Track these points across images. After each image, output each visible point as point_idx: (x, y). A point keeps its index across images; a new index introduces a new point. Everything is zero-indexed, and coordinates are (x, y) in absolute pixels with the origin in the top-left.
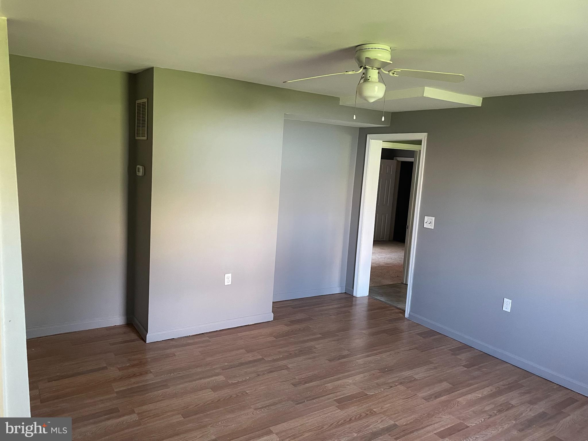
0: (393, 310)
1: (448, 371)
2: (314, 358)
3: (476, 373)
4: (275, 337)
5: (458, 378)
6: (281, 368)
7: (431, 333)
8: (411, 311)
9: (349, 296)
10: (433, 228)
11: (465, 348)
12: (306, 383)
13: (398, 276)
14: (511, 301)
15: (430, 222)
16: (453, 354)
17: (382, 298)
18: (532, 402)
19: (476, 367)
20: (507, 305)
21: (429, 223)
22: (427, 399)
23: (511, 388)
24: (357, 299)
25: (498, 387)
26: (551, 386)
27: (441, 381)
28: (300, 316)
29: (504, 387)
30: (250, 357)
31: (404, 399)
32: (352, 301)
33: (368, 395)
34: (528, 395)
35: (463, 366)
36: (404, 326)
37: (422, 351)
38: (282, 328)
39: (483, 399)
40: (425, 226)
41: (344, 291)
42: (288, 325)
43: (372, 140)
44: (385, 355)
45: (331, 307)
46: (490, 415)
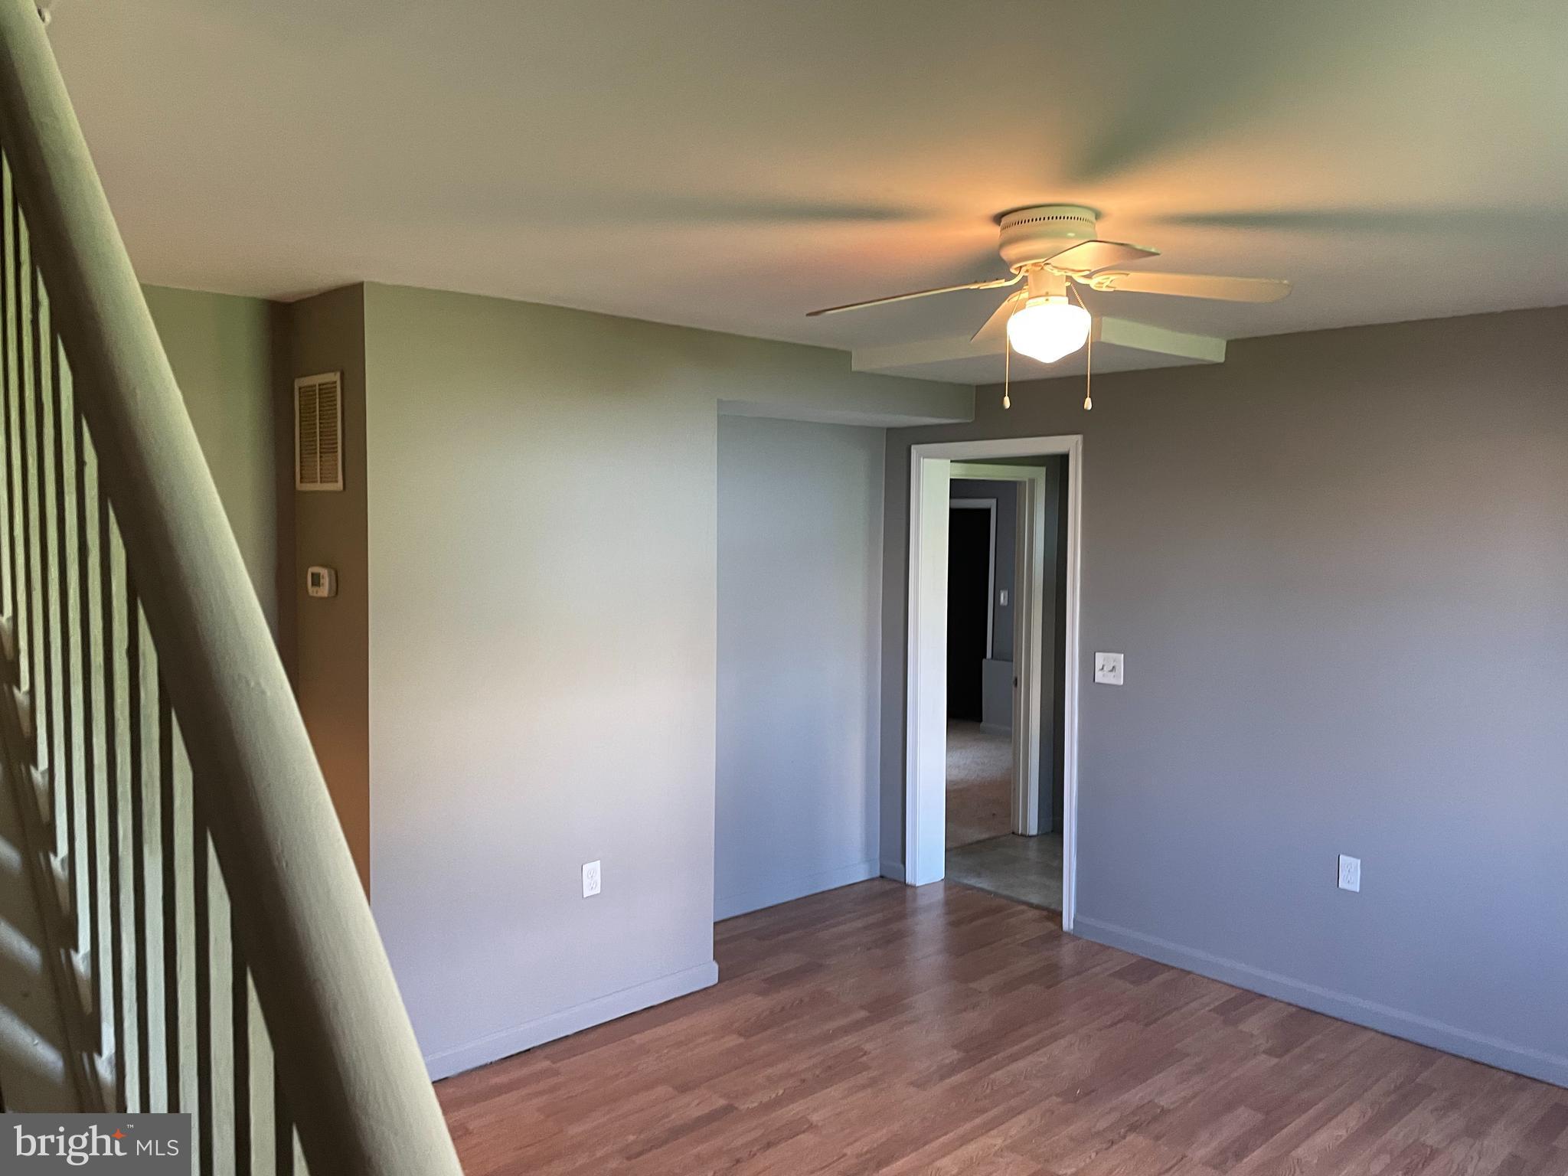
0: (1023, 912)
1: (1235, 1075)
2: (873, 1083)
3: (1307, 1069)
4: (740, 1034)
5: (1268, 1089)
6: (794, 1129)
7: (1145, 969)
8: (1079, 911)
9: (894, 885)
10: (1122, 683)
11: (1245, 1000)
12: (881, 1165)
13: (994, 815)
14: (1359, 861)
15: (1110, 669)
16: (1226, 1022)
17: (980, 880)
19: (1297, 1051)
20: (1351, 874)
21: (1111, 671)
22: (1217, 1164)
23: (1406, 1098)
24: (919, 891)
25: (1377, 1102)
27: (1229, 1106)
28: (789, 961)
29: (1389, 1099)
30: (693, 1107)
32: (903, 901)
35: (1265, 1052)
36: (1067, 955)
37: (1147, 1025)
38: (754, 1004)
39: (1355, 1141)
40: (1100, 677)
41: (878, 874)
42: (763, 993)
43: (925, 460)
44: (1056, 1048)
45: (859, 924)
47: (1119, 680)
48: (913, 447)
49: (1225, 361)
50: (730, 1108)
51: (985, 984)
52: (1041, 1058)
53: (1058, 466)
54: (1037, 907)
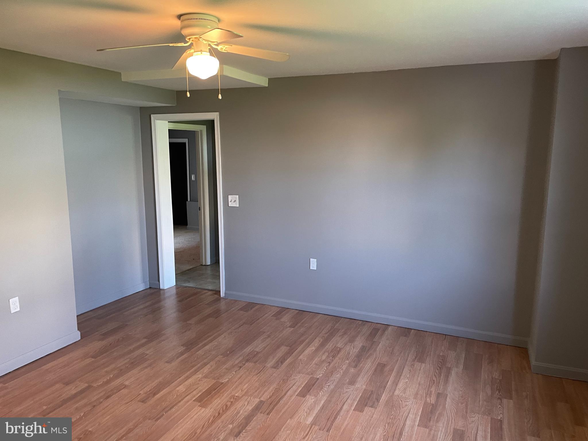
0: (206, 293)
1: (280, 336)
2: (150, 365)
3: (302, 330)
4: (92, 357)
5: (291, 339)
6: (118, 389)
7: (250, 306)
8: (226, 289)
9: (156, 290)
10: (238, 206)
11: (283, 310)
12: (155, 394)
13: (194, 259)
14: (316, 260)
15: (234, 201)
16: (277, 319)
17: (189, 284)
18: (352, 340)
19: (299, 324)
20: (313, 264)
21: (234, 202)
22: (276, 366)
23: (332, 334)
24: (166, 291)
25: (323, 337)
26: (357, 323)
27: (278, 347)
28: (112, 325)
29: (327, 335)
31: (257, 374)
32: (159, 295)
33: (223, 383)
34: (346, 336)
35: (289, 327)
36: (222, 305)
37: (251, 325)
38: (96, 345)
39: (317, 350)
40: (230, 204)
41: (149, 287)
42: (102, 340)
43: (157, 121)
44: (220, 339)
45: (142, 307)
46: (328, 363)
47: (237, 205)
48: (152, 115)
49: (268, 86)
50: (89, 387)
51: (192, 321)
52: (215, 343)
53: (210, 124)
54: (211, 290)
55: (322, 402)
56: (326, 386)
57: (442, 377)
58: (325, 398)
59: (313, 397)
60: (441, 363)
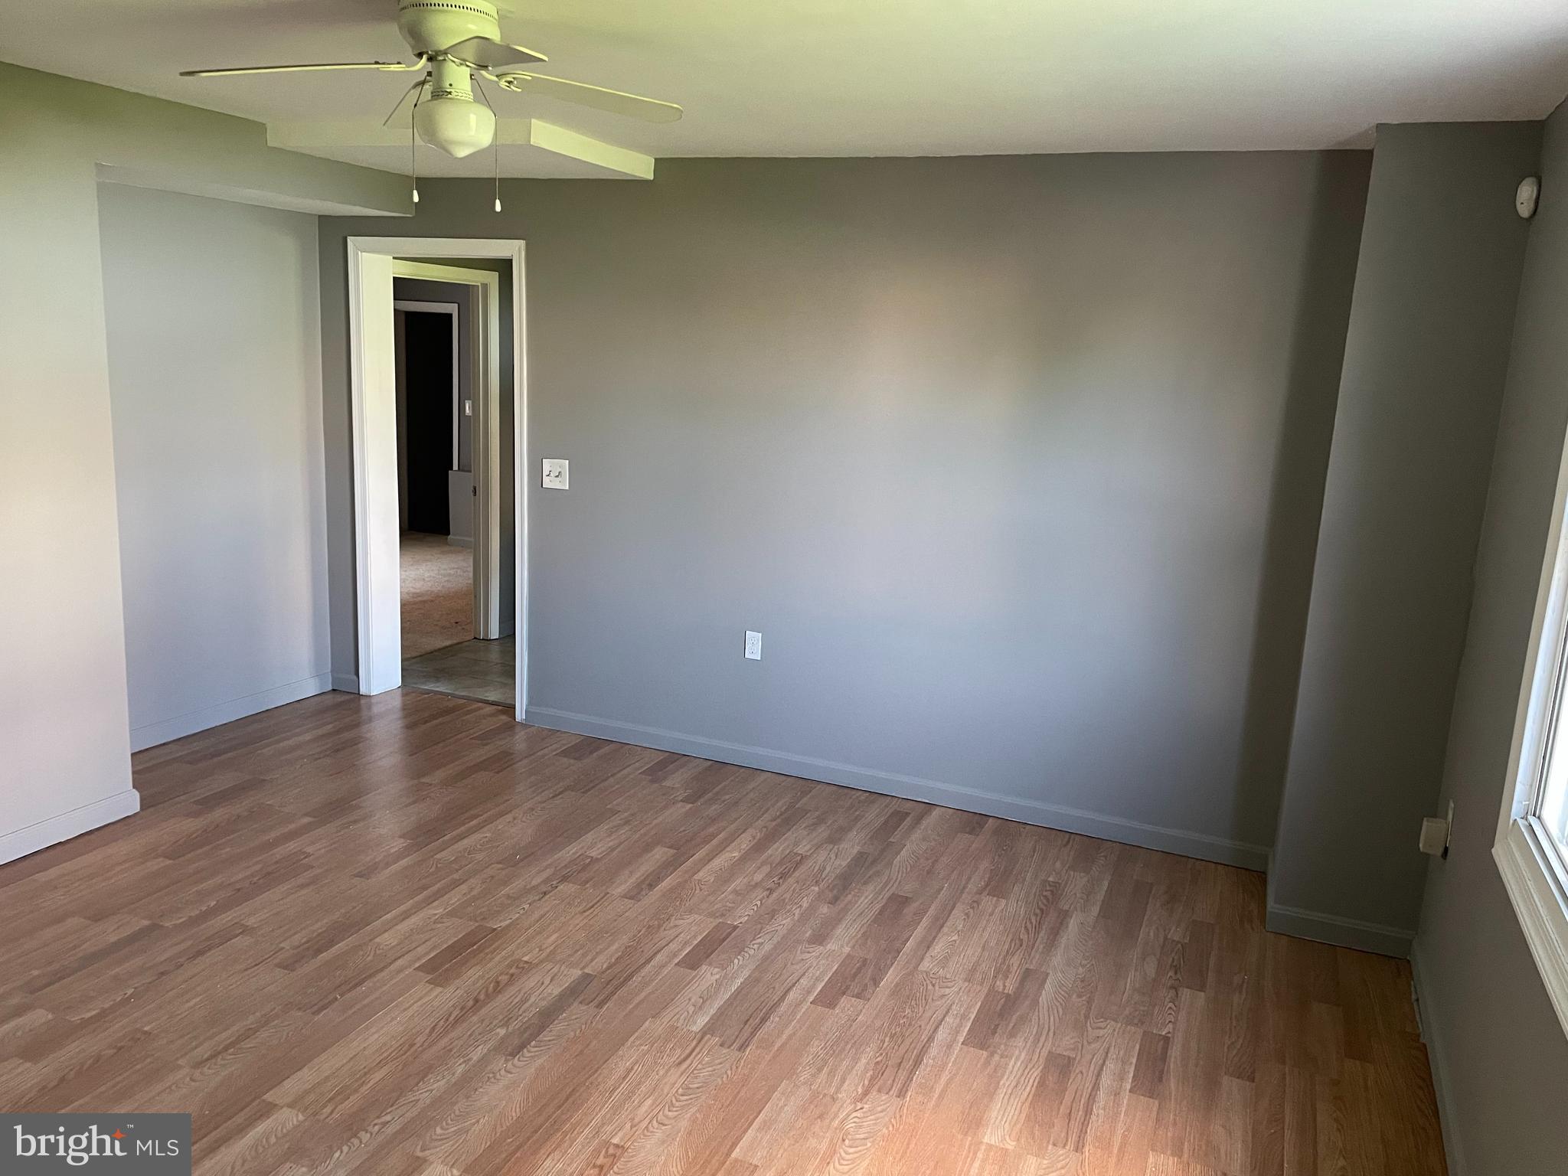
0: (479, 709)
1: (655, 822)
2: (314, 881)
3: (714, 809)
4: (167, 857)
5: (681, 830)
6: (225, 937)
7: (588, 745)
8: (530, 702)
9: (347, 697)
10: (567, 488)
11: (672, 760)
12: (319, 951)
14: (760, 634)
15: (557, 474)
16: (653, 781)
17: (438, 684)
18: (833, 840)
19: (710, 795)
20: (754, 646)
21: (557, 476)
22: (634, 895)
23: (788, 820)
24: (373, 700)
25: (765, 827)
26: (854, 797)
27: (648, 848)
28: (224, 780)
29: (774, 823)
30: (111, 932)
31: (585, 911)
32: (358, 710)
33: (495, 929)
34: (823, 827)
35: (681, 801)
36: (519, 742)
37: (585, 792)
38: (182, 826)
39: (744, 858)
40: (547, 483)
41: (330, 688)
42: (196, 814)
43: (363, 253)
44: (500, 824)
45: (308, 737)
46: (768, 889)
47: (565, 485)
48: (350, 239)
49: (655, 179)
50: (154, 927)
51: (439, 775)
52: (486, 833)
53: (504, 268)
54: (493, 703)
55: (739, 982)
56: (753, 945)
57: (1042, 934)
58: (746, 973)
59: (716, 970)
60: (1048, 900)
